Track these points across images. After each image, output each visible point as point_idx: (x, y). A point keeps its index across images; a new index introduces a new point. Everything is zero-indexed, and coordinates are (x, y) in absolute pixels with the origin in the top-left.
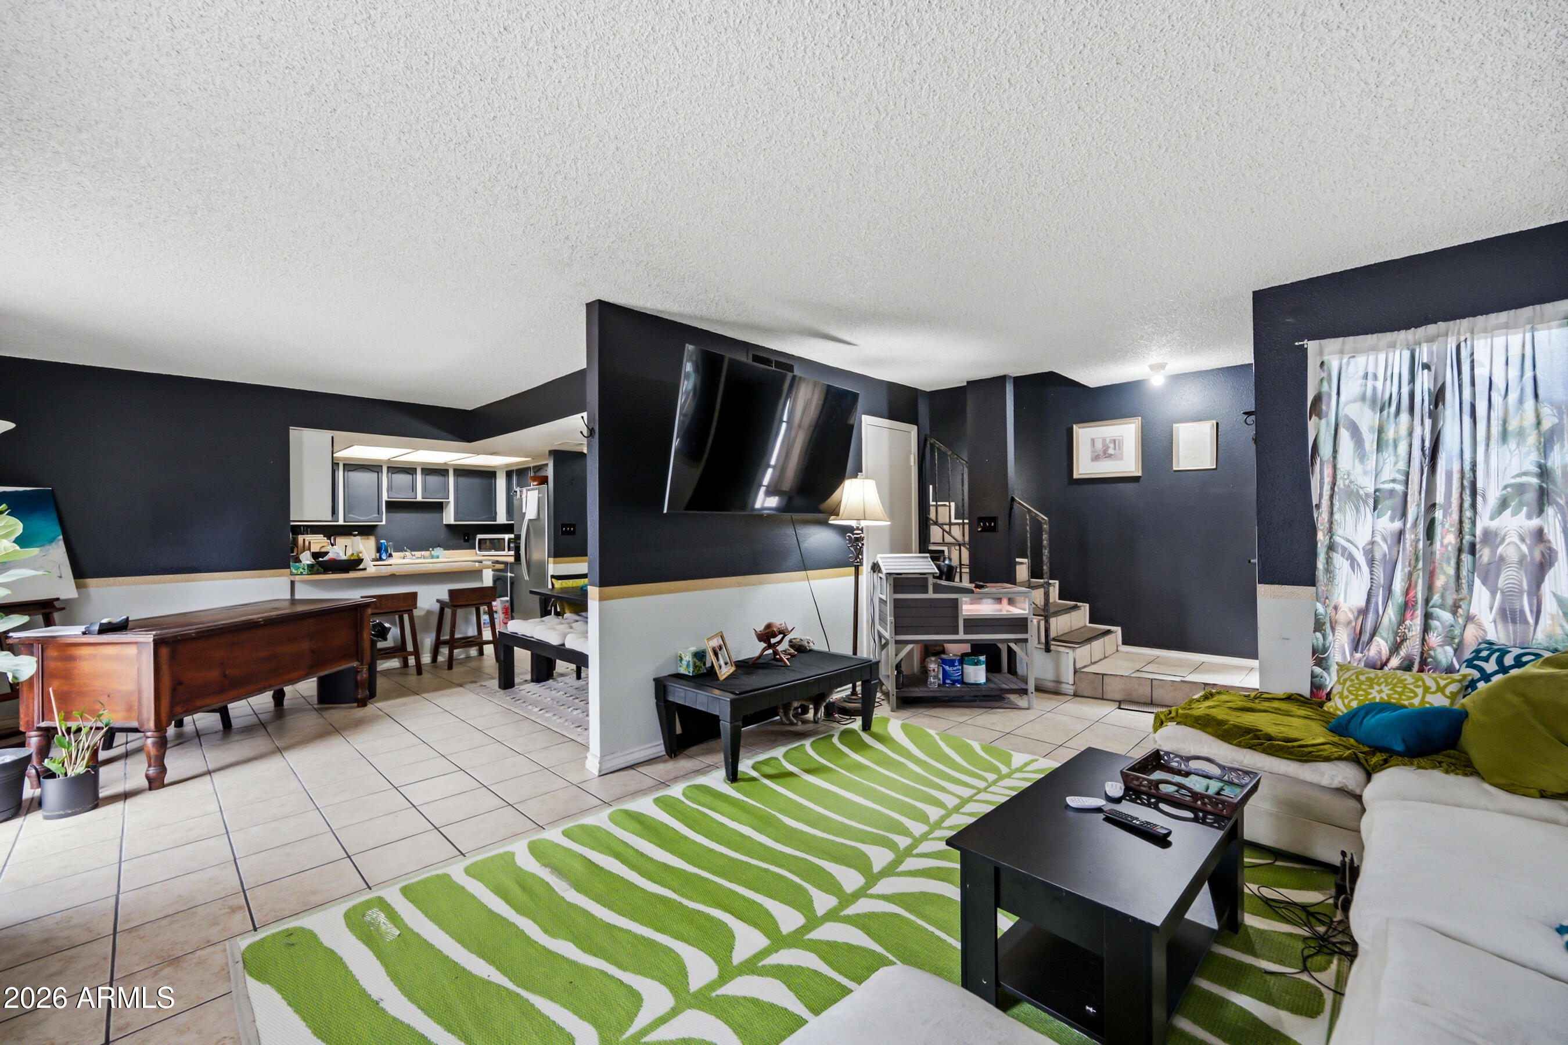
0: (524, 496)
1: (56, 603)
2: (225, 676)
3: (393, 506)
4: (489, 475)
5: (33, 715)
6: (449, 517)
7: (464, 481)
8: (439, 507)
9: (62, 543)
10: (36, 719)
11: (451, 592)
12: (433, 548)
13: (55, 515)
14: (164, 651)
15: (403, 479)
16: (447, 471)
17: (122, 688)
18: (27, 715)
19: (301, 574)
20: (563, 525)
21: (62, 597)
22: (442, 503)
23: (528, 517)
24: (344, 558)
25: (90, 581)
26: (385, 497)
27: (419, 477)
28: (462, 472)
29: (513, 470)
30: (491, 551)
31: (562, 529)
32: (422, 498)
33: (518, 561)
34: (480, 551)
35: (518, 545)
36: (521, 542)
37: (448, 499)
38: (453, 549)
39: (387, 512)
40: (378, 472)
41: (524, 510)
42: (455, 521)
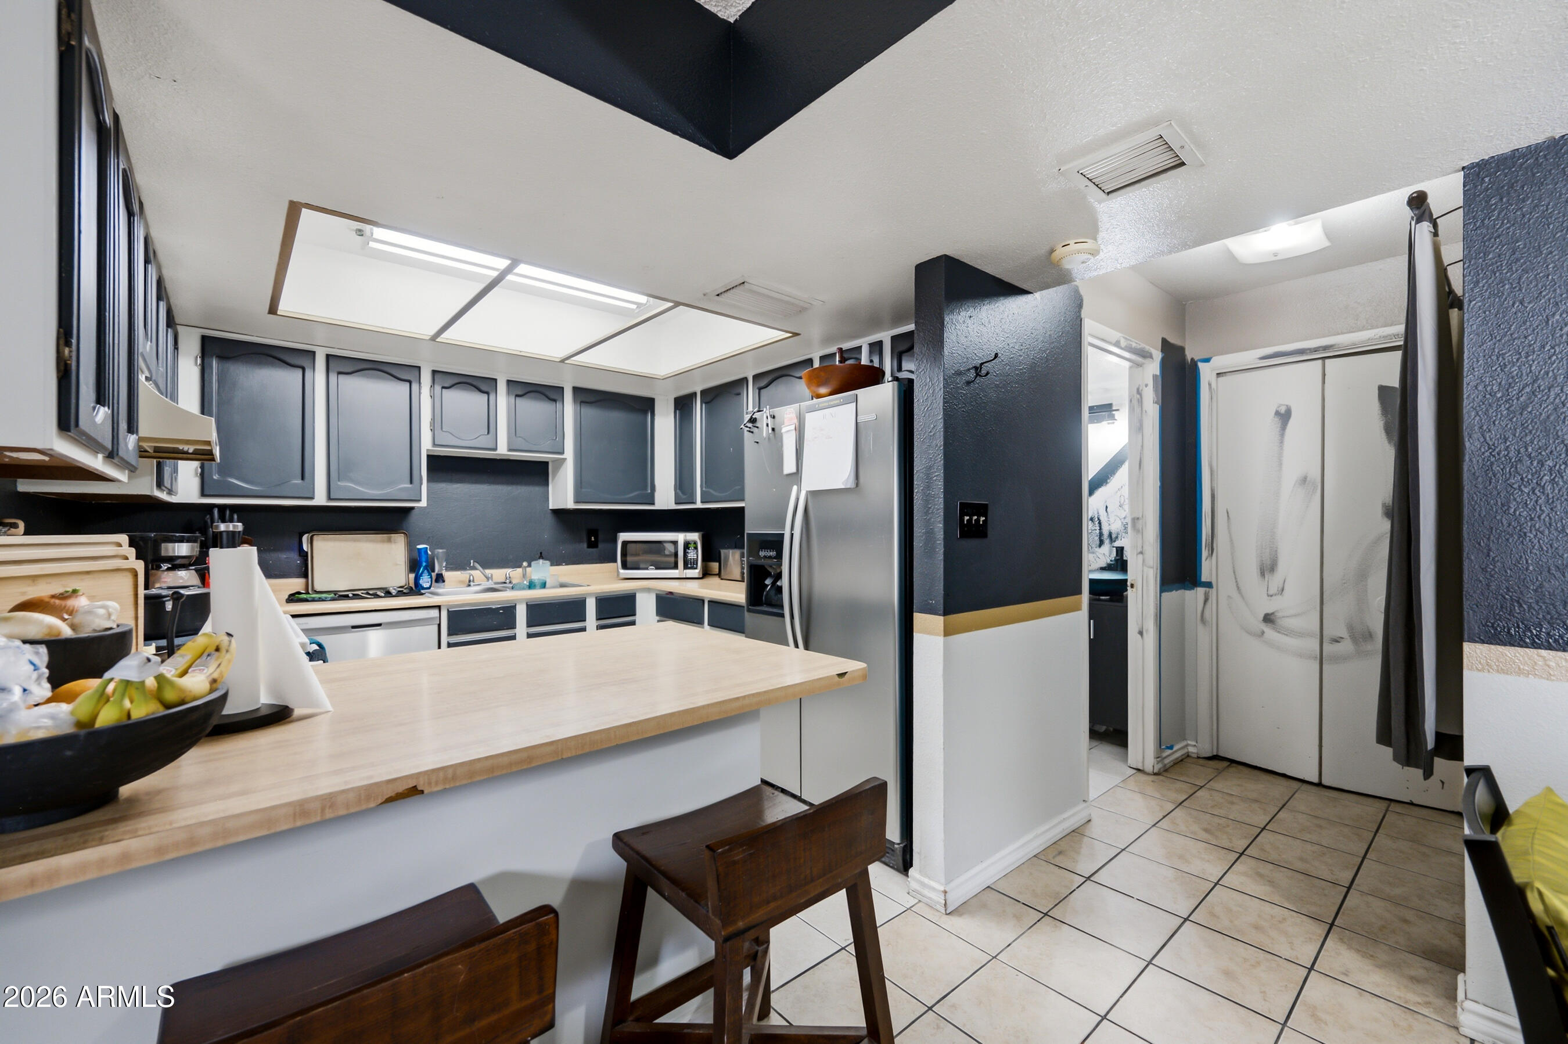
0: (788, 431)
3: (447, 467)
4: (637, 405)
6: (563, 491)
7: (595, 415)
15: (466, 400)
16: (560, 388)
20: (964, 509)
22: (545, 463)
23: (811, 480)
26: (426, 447)
27: (502, 400)
28: (593, 396)
29: (695, 394)
30: (647, 569)
31: (962, 520)
32: (510, 450)
33: (761, 605)
34: (625, 566)
35: (762, 562)
36: (779, 556)
37: (562, 453)
38: (567, 564)
39: (429, 481)
40: (410, 382)
41: (789, 467)
42: (576, 502)
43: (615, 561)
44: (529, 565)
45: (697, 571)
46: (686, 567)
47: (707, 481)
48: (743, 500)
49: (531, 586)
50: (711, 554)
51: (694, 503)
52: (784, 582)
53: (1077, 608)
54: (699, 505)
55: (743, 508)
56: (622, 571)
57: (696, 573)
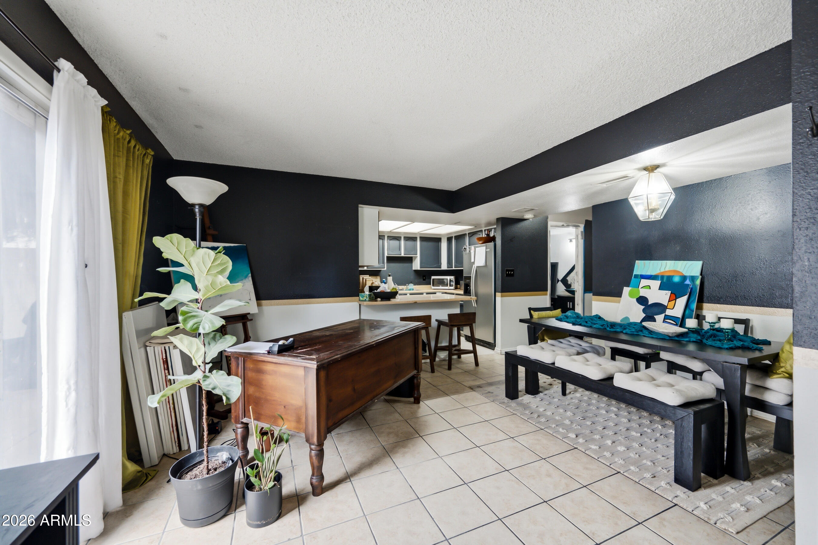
0: (472, 251)
1: (248, 316)
2: (354, 390)
3: (391, 259)
4: (437, 240)
5: (239, 412)
6: (417, 265)
7: (425, 244)
8: (409, 260)
9: (250, 279)
10: (240, 416)
11: (450, 316)
12: (408, 284)
13: (247, 261)
14: (323, 374)
15: (395, 243)
16: (416, 238)
17: (293, 402)
18: (235, 412)
19: (365, 301)
20: (507, 270)
21: (251, 313)
22: (412, 257)
23: (477, 264)
24: (389, 291)
25: (264, 302)
26: (386, 255)
27: (402, 242)
28: (425, 239)
29: (453, 237)
30: (439, 286)
31: (506, 273)
32: (404, 255)
33: (467, 293)
34: (433, 286)
35: (467, 283)
36: (470, 281)
37: (417, 255)
38: (418, 285)
39: (387, 263)
40: (383, 239)
41: (472, 261)
42: (421, 268)
43: (431, 284)
44: (408, 285)
45: (453, 287)
46: (450, 286)
47: (456, 262)
48: (462, 267)
49: (410, 290)
50: (457, 283)
51: (452, 268)
52: (471, 288)
53: (546, 295)
54: (454, 268)
55: (463, 270)
56: (432, 287)
57: (453, 288)
